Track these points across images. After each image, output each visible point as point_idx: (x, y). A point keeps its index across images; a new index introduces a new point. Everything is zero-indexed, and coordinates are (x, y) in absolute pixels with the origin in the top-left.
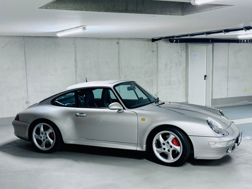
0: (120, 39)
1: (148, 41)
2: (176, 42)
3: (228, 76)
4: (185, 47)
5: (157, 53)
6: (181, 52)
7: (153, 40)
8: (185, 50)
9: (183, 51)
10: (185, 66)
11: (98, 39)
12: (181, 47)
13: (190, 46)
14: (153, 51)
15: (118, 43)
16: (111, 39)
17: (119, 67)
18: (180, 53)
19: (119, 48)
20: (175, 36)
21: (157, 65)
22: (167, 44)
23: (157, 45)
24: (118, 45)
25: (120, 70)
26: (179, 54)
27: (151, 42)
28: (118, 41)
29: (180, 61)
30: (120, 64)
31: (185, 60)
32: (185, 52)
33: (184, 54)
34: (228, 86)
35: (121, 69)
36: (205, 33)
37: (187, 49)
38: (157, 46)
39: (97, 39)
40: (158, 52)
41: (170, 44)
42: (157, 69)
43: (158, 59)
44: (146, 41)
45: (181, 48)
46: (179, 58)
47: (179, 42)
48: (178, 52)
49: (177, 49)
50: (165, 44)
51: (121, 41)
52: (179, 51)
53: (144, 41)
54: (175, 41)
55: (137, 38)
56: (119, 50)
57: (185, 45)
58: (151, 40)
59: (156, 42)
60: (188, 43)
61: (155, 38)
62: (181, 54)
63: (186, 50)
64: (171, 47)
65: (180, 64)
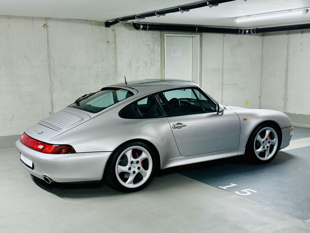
0: (48, 19)
1: (99, 25)
2: (144, 29)
3: (223, 83)
4: (159, 38)
5: (114, 45)
6: (154, 45)
7: (108, 24)
8: (159, 42)
9: (156, 44)
10: (160, 67)
11: (9, 17)
12: (153, 38)
13: (166, 36)
14: (108, 42)
15: (45, 26)
16: (33, 19)
17: (49, 67)
18: (151, 47)
19: (48, 34)
20: (137, 16)
21: (115, 63)
22: (131, 31)
23: (115, 33)
24: (46, 30)
25: (51, 70)
26: (149, 47)
27: (104, 28)
28: (45, 23)
29: (151, 58)
30: (51, 62)
31: (159, 57)
32: (160, 45)
33: (158, 49)
34: (223, 96)
35: (53, 69)
36: (179, 9)
37: (163, 40)
38: (115, 35)
39: (7, 18)
40: (117, 45)
41: (135, 32)
42: (116, 71)
43: (116, 55)
44: (96, 25)
45: (152, 40)
46: (150, 55)
47: (150, 29)
48: (149, 45)
49: (147, 41)
50: (128, 31)
51: (51, 24)
52: (150, 43)
53: (91, 24)
54: (142, 26)
55: (80, 20)
56: (48, 37)
57: (159, 34)
58: (104, 24)
59: (112, 27)
60: (163, 32)
61: (110, 21)
62: (154, 48)
63: (161, 42)
64: (137, 37)
65: (151, 63)
